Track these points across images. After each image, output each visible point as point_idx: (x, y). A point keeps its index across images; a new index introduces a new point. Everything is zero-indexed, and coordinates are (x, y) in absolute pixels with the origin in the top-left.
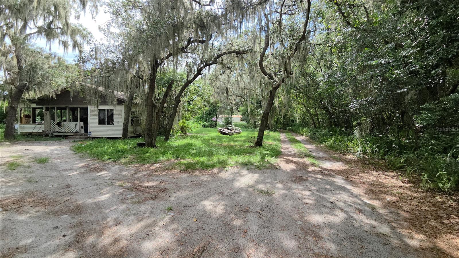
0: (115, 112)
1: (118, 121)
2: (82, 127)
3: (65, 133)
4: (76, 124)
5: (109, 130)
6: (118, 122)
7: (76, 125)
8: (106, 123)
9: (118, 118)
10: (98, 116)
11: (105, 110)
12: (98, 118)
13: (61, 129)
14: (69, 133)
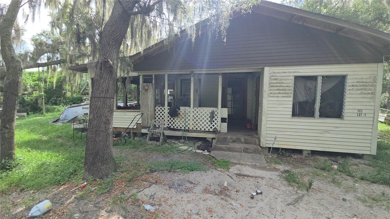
0: (349, 82)
1: (359, 108)
2: (223, 120)
3: (188, 131)
4: (213, 113)
5: (327, 131)
6: (359, 110)
7: (212, 115)
8: (317, 113)
9: (359, 100)
10: (292, 95)
11: (314, 78)
12: (291, 99)
13: (178, 123)
14: (196, 131)
